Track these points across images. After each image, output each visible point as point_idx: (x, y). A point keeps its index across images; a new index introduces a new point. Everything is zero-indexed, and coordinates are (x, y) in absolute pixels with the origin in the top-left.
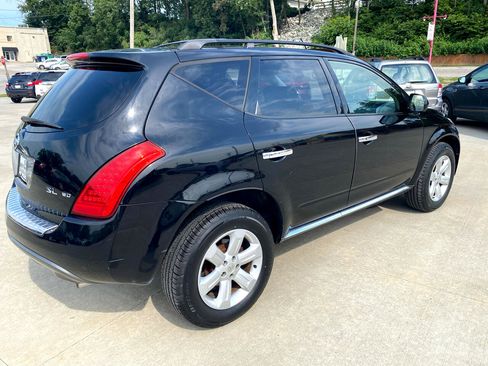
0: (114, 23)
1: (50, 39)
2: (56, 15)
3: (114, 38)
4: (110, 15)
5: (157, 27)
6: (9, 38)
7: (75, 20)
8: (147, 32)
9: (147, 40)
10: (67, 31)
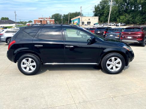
0: (116, 14)
1: (99, 19)
2: (101, 13)
3: (115, 18)
4: (115, 12)
5: (129, 14)
6: (89, 19)
7: (106, 14)
8: (125, 16)
9: (125, 18)
10: (103, 17)
